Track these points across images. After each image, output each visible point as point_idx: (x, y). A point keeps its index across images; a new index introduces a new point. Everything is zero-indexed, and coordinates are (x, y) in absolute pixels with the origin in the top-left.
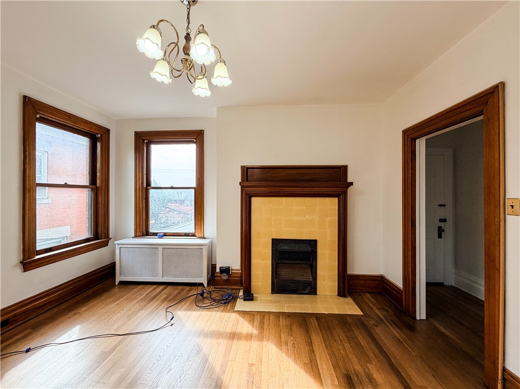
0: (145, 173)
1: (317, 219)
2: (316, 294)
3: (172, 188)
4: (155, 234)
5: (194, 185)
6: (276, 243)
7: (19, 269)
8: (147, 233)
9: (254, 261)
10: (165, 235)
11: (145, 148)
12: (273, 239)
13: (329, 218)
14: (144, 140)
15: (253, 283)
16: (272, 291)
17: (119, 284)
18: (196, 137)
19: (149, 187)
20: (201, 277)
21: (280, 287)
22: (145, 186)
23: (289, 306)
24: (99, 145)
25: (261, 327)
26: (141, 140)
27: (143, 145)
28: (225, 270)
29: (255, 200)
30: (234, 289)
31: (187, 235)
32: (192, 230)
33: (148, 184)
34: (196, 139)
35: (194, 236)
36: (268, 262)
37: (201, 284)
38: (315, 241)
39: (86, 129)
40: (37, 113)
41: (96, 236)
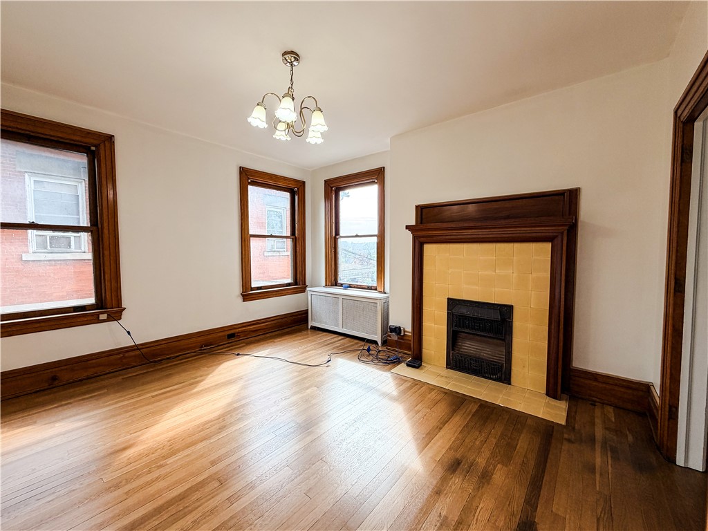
0: (334, 221)
1: (515, 275)
2: (510, 384)
3: (357, 236)
4: (341, 285)
5: (376, 233)
6: (453, 304)
7: (240, 299)
8: (335, 283)
9: (427, 324)
10: (350, 286)
11: (334, 196)
12: (448, 299)
13: (534, 275)
14: (332, 188)
15: (424, 351)
16: (447, 364)
17: (311, 328)
18: (377, 175)
19: (337, 237)
20: (376, 334)
21: (457, 362)
22: (334, 235)
23: (456, 385)
24: (296, 197)
25: (404, 392)
26: (330, 188)
27: (331, 192)
28: (397, 330)
29: (428, 249)
30: (406, 354)
31: (369, 288)
32: (374, 284)
33: (337, 233)
34: (376, 178)
35: (376, 290)
36: (442, 328)
37: (375, 342)
38: (510, 308)
39: (285, 185)
40: (249, 178)
41: (296, 282)
